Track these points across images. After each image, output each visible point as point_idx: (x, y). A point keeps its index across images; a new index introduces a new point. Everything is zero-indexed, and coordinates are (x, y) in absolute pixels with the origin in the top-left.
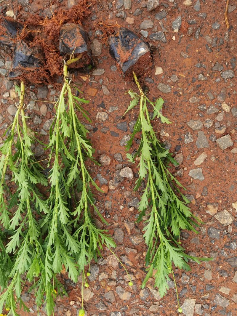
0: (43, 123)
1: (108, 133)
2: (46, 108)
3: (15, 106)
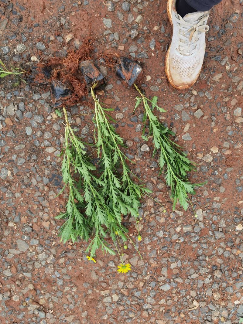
0: (81, 130)
1: (126, 126)
2: (80, 120)
3: (57, 123)
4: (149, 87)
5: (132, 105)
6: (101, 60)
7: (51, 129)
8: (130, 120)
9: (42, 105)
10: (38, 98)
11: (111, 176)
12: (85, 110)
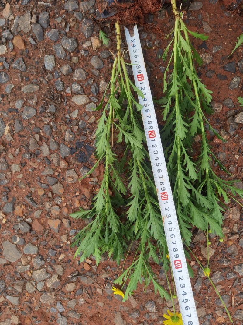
1: (214, 76)
5: (230, 43)
7: (87, 65)
8: (224, 67)
9: (77, 22)
10: (74, 8)
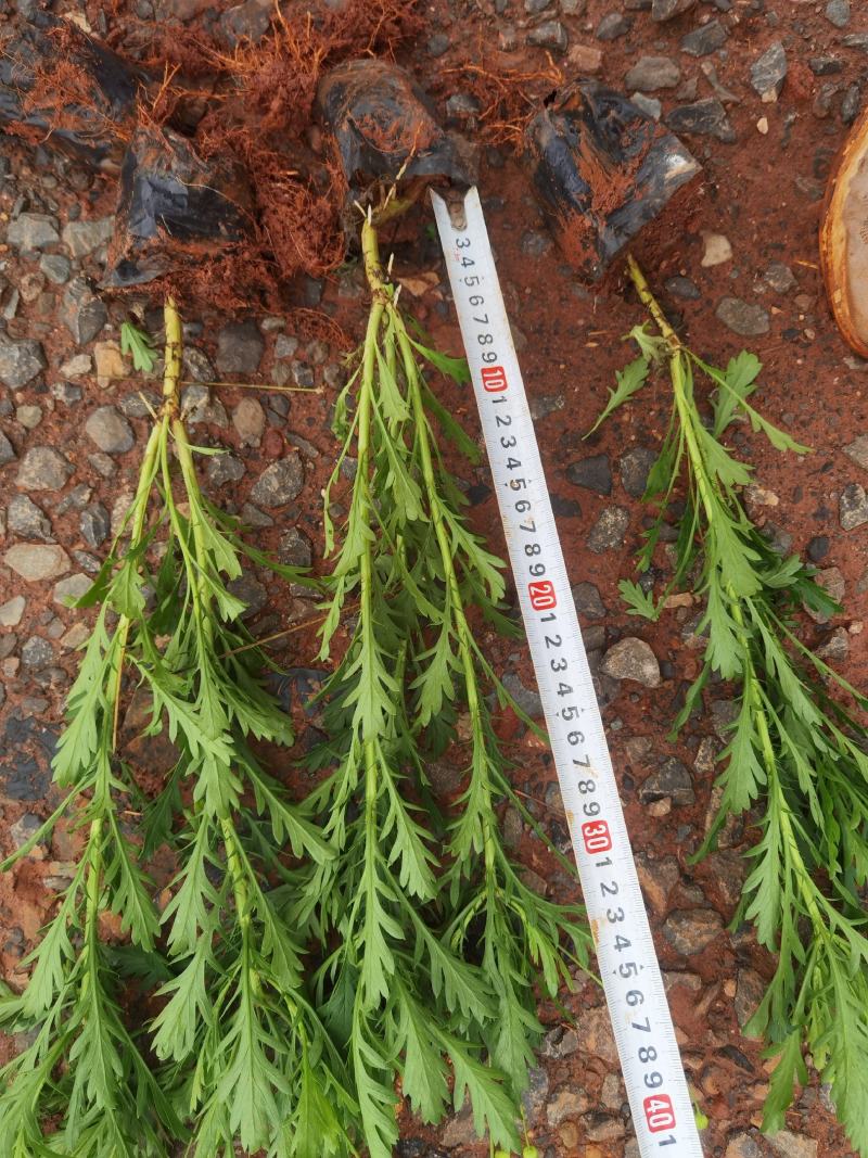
0: (251, 474)
2: (260, 415)
3: (118, 411)
4: (709, 302)
5: (593, 389)
6: (454, 100)
7: (74, 437)
8: (569, 472)
9: (47, 286)
10: (40, 241)
11: (383, 804)
12: (304, 365)
